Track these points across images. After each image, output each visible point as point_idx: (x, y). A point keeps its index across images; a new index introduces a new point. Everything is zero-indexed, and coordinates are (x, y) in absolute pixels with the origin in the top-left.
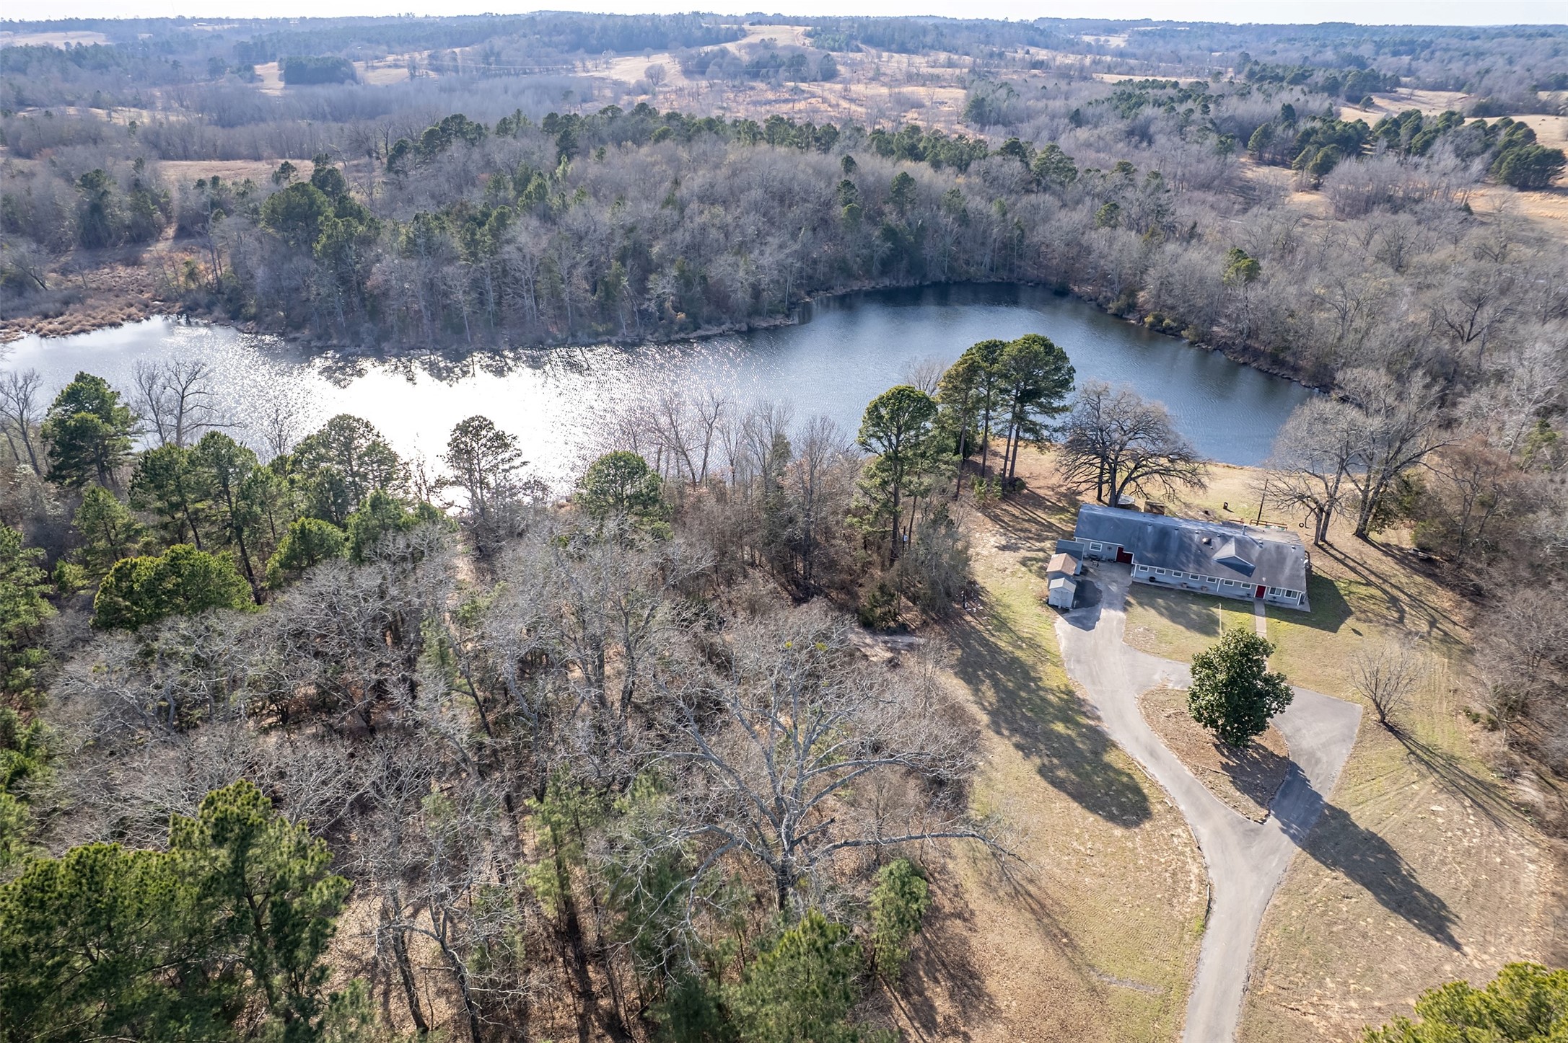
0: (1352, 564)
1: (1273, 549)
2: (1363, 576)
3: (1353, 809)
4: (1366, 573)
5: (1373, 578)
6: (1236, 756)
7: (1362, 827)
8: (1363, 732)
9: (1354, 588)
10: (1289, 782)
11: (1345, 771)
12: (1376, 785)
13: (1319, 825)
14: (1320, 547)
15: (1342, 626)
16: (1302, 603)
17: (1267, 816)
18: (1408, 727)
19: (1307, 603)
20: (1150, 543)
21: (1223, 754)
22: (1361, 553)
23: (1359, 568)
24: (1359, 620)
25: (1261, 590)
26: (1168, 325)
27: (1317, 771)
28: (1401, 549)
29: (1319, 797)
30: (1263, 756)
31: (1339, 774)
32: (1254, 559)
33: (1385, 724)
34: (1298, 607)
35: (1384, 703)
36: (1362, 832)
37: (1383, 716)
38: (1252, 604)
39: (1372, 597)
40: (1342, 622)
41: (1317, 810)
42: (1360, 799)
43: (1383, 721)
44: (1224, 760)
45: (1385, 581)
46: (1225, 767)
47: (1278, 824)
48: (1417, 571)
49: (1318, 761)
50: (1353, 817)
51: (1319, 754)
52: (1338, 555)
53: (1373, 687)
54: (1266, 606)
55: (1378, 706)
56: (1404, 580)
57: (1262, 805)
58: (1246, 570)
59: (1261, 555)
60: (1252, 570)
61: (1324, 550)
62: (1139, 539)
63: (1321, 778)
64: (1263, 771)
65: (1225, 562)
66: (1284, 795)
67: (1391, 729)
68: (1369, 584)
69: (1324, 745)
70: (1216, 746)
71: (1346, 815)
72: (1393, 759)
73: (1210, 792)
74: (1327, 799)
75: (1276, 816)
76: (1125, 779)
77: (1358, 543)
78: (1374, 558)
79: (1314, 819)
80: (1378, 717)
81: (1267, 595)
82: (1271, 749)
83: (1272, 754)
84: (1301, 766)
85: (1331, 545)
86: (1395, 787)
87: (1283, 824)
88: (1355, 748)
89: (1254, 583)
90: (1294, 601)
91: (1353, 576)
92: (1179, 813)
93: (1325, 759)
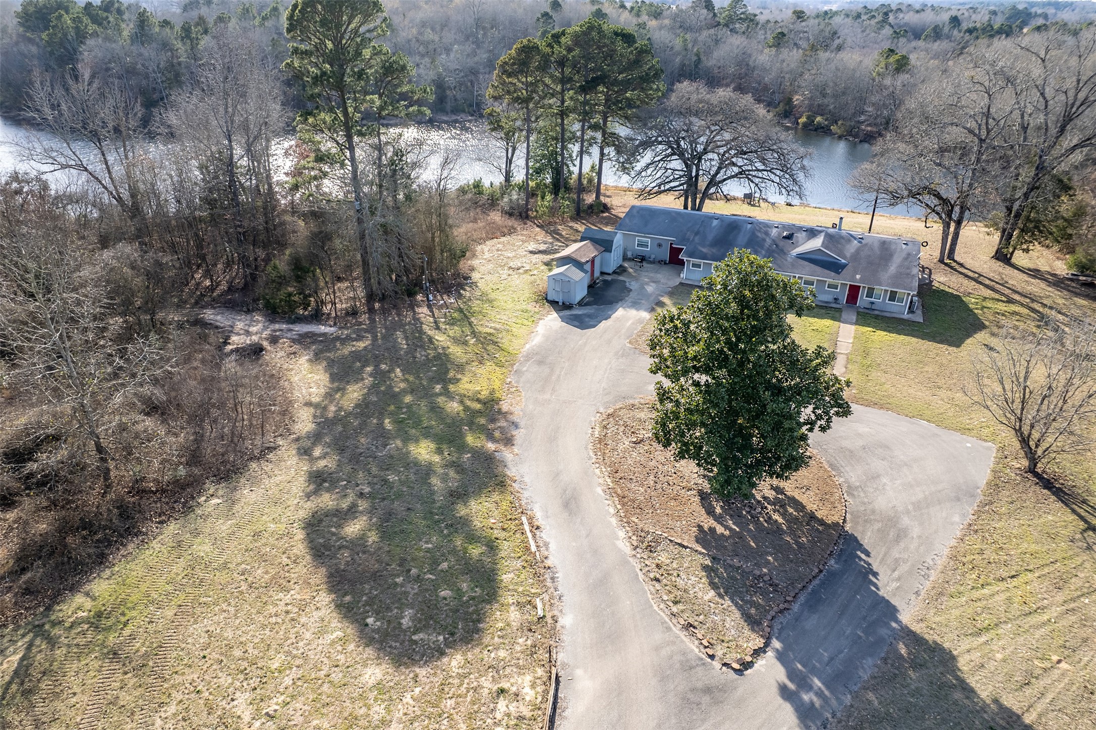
0: (987, 282)
1: (876, 245)
2: (1003, 294)
3: (966, 644)
4: (1007, 292)
5: (1017, 297)
6: (737, 516)
7: (985, 693)
8: (995, 486)
9: (989, 304)
10: (832, 574)
11: (953, 558)
12: (1018, 589)
13: (880, 682)
14: (946, 264)
15: (969, 341)
16: (911, 310)
17: (757, 653)
18: (1080, 483)
19: (919, 312)
20: (710, 237)
21: (710, 512)
22: (1000, 274)
23: (998, 287)
24: (993, 334)
25: (854, 291)
26: (819, 123)
27: (895, 554)
28: (1054, 275)
29: (891, 611)
30: (791, 520)
31: (941, 562)
32: (848, 255)
33: (1036, 475)
34: (906, 316)
35: (1036, 435)
36: (984, 708)
37: (1033, 460)
38: (839, 310)
39: (1014, 313)
40: (969, 335)
41: (880, 641)
42: (984, 620)
43: (1032, 470)
44: (708, 523)
45: (1033, 301)
46: (705, 537)
47: (780, 673)
48: (1077, 295)
49: (901, 535)
50: (963, 663)
51: (906, 521)
52: (970, 274)
53: (1017, 406)
54: (858, 313)
55: (1024, 441)
56: (1061, 301)
57: (753, 622)
58: (835, 267)
59: (858, 251)
60: (843, 266)
61: (952, 268)
62: (697, 233)
63: (903, 568)
64: (781, 549)
65: (808, 258)
66: (814, 603)
67: (1048, 484)
68: (1010, 301)
69: (918, 506)
70: (703, 496)
71: (947, 660)
72: (1052, 537)
73: (649, 587)
74: (906, 617)
75: (781, 657)
76: (475, 551)
77: (998, 266)
78: (1016, 279)
79: (868, 668)
80: (1025, 463)
81: (863, 299)
82: (811, 506)
83: (812, 517)
84: (866, 542)
85: (961, 265)
86: (1060, 597)
87: (792, 674)
88: (978, 513)
89: (843, 281)
90: (900, 309)
91: (988, 293)
92: (553, 633)
93: (915, 531)
